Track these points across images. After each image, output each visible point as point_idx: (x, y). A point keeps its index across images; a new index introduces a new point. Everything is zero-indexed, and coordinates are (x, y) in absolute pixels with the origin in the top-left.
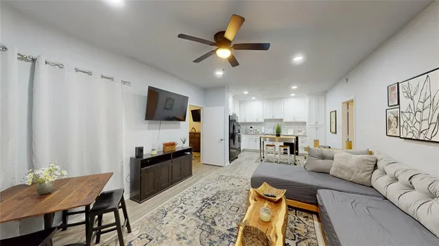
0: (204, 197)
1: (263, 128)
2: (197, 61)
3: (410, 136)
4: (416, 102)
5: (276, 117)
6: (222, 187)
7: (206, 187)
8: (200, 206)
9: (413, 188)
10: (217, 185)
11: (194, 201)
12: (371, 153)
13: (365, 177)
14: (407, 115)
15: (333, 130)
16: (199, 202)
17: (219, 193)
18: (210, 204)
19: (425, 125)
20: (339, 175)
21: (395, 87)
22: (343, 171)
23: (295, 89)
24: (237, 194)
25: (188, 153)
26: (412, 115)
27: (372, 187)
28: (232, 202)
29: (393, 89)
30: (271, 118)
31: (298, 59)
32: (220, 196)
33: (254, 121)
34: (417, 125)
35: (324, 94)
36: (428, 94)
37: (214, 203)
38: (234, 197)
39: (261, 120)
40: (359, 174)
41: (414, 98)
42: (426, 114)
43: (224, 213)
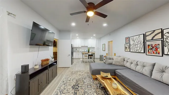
0: (72, 85)
1: (81, 49)
2: (71, 14)
3: (134, 51)
4: (136, 42)
5: (86, 45)
6: (76, 77)
7: (69, 80)
8: (73, 92)
9: (138, 65)
10: (74, 77)
11: (68, 90)
12: (120, 57)
13: (123, 63)
14: (133, 46)
15: (104, 50)
16: (71, 89)
17: (77, 81)
18: (77, 88)
19: (138, 48)
20: (116, 64)
21: (128, 38)
22: (117, 63)
23: (95, 36)
24: (85, 79)
25: (55, 64)
26: (134, 46)
27: (124, 66)
28: (86, 83)
29: (127, 38)
30: (84, 46)
31: (105, 25)
32: (79, 82)
33: (78, 47)
34: (136, 48)
35: (100, 38)
36: (139, 40)
37: (79, 87)
38: (85, 81)
39: (80, 46)
40: (121, 63)
41: (135, 41)
42: (139, 45)
43: (87, 90)
